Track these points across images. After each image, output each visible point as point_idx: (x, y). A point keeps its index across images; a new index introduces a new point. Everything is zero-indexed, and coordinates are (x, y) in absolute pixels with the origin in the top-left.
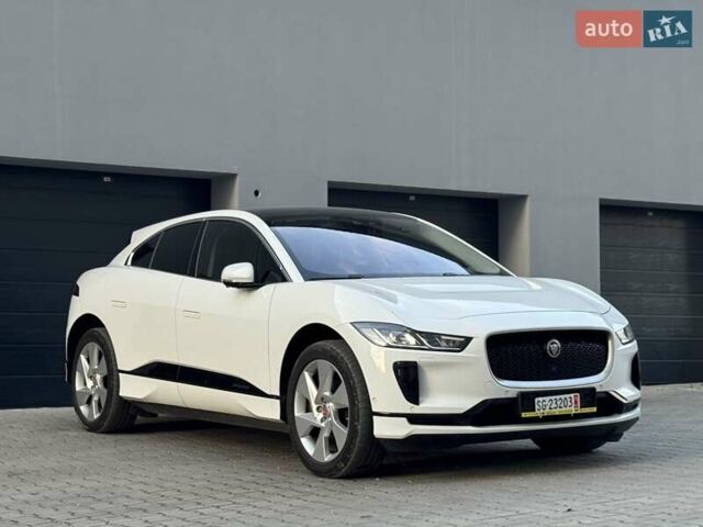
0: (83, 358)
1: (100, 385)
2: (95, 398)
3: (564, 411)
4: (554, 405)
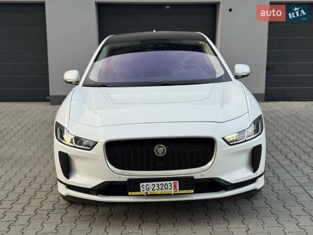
3: (164, 191)
4: (156, 188)
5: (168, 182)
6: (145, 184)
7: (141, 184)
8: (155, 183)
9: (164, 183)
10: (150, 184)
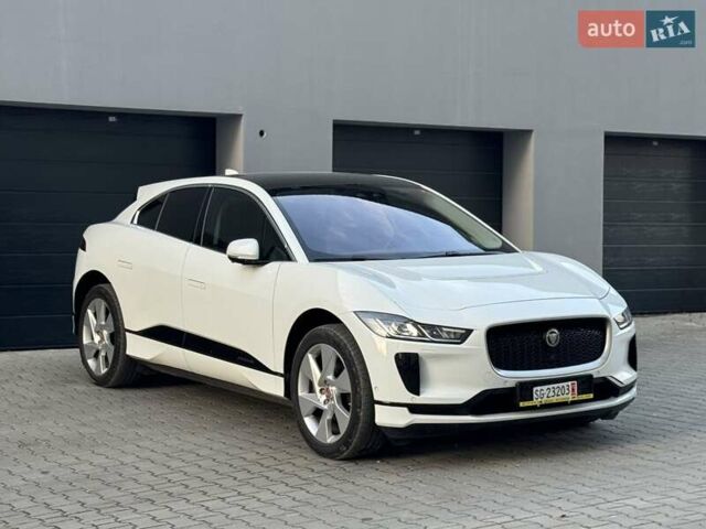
0: (90, 313)
1: (107, 341)
2: (103, 354)
3: (561, 398)
4: (552, 394)
5: (565, 384)
6: (539, 388)
7: (535, 389)
8: (551, 386)
9: (560, 385)
10: (545, 388)
